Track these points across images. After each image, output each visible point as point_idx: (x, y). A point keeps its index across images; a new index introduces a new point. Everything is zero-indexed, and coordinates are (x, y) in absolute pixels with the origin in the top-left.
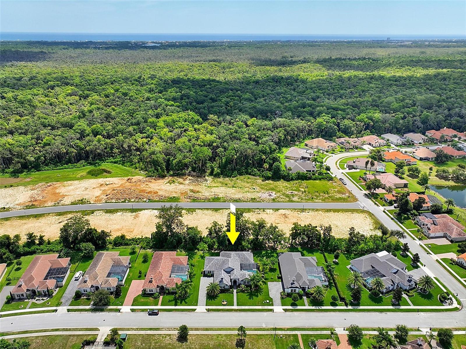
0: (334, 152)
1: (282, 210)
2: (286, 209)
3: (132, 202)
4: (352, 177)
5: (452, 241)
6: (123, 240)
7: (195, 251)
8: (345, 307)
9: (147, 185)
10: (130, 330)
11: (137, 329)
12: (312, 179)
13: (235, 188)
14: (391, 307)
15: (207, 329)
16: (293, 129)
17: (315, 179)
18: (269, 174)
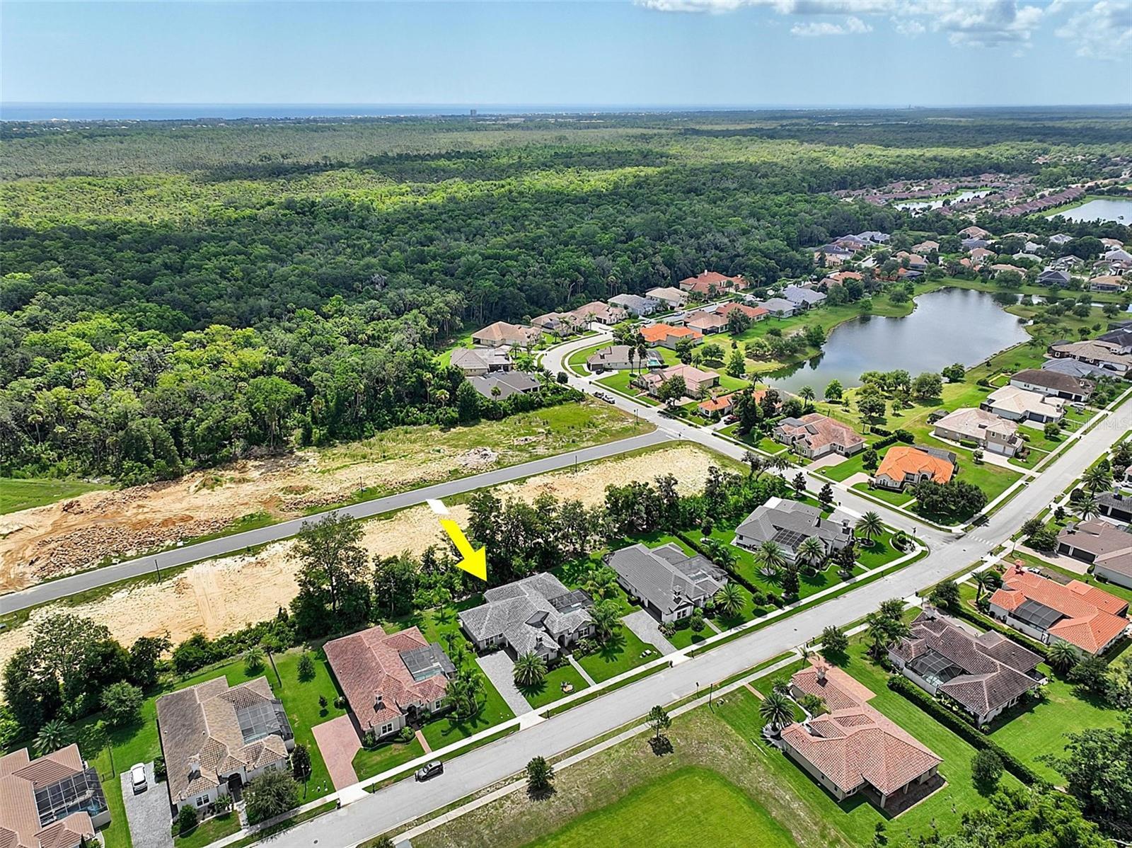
0: (544, 346)
1: (532, 478)
2: (539, 474)
3: (132, 558)
4: (612, 385)
5: (847, 455)
6: (203, 648)
7: (416, 613)
8: (780, 610)
9: (139, 506)
10: (405, 831)
11: (419, 821)
12: (544, 406)
13: (392, 461)
14: (844, 584)
15: (576, 751)
16: (441, 308)
17: (550, 405)
18: (453, 412)
